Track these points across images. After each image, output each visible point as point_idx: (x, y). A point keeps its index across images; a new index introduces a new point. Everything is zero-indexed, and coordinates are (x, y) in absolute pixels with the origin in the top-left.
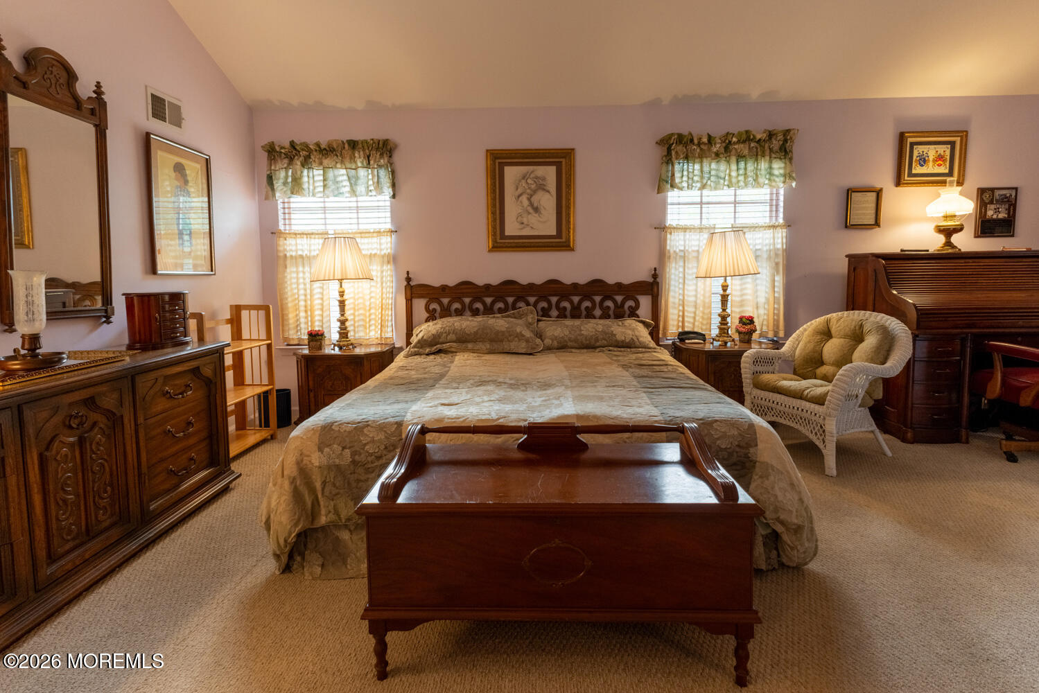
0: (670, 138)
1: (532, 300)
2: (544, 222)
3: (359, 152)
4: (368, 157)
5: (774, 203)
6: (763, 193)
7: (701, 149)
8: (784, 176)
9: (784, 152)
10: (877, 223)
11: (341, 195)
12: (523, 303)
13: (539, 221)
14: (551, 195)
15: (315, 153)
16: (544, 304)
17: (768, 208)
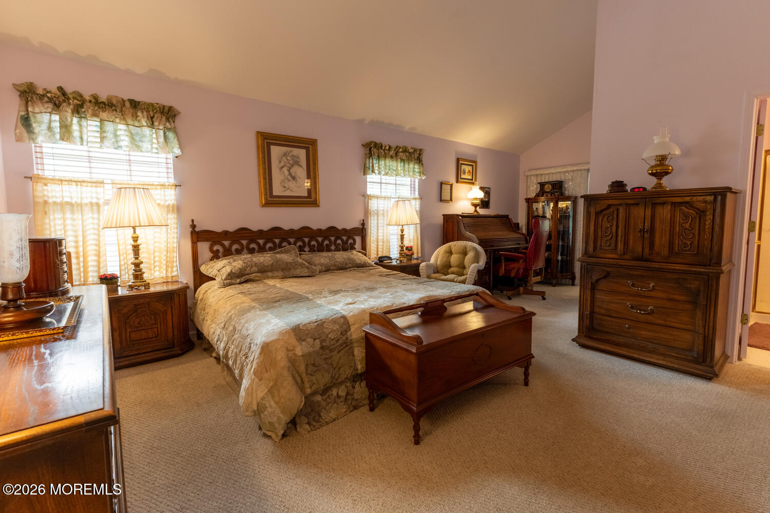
0: (371, 144)
1: (292, 240)
2: (299, 187)
3: (143, 112)
4: (152, 118)
5: (413, 186)
6: (407, 180)
7: (385, 153)
8: (420, 172)
9: (419, 161)
10: (451, 200)
11: (120, 149)
12: (286, 243)
13: (296, 186)
14: (303, 169)
15: (89, 104)
16: (299, 243)
17: (409, 189)
